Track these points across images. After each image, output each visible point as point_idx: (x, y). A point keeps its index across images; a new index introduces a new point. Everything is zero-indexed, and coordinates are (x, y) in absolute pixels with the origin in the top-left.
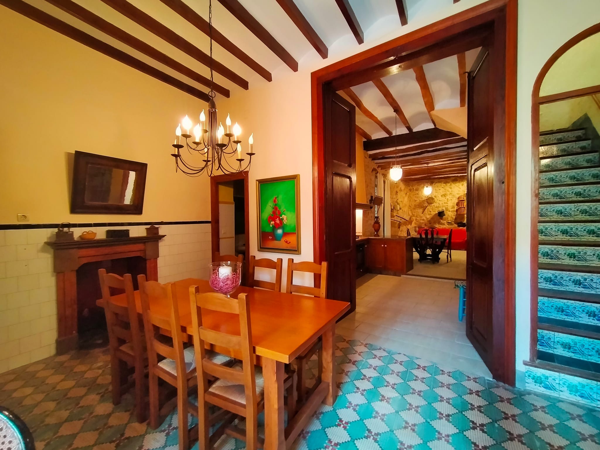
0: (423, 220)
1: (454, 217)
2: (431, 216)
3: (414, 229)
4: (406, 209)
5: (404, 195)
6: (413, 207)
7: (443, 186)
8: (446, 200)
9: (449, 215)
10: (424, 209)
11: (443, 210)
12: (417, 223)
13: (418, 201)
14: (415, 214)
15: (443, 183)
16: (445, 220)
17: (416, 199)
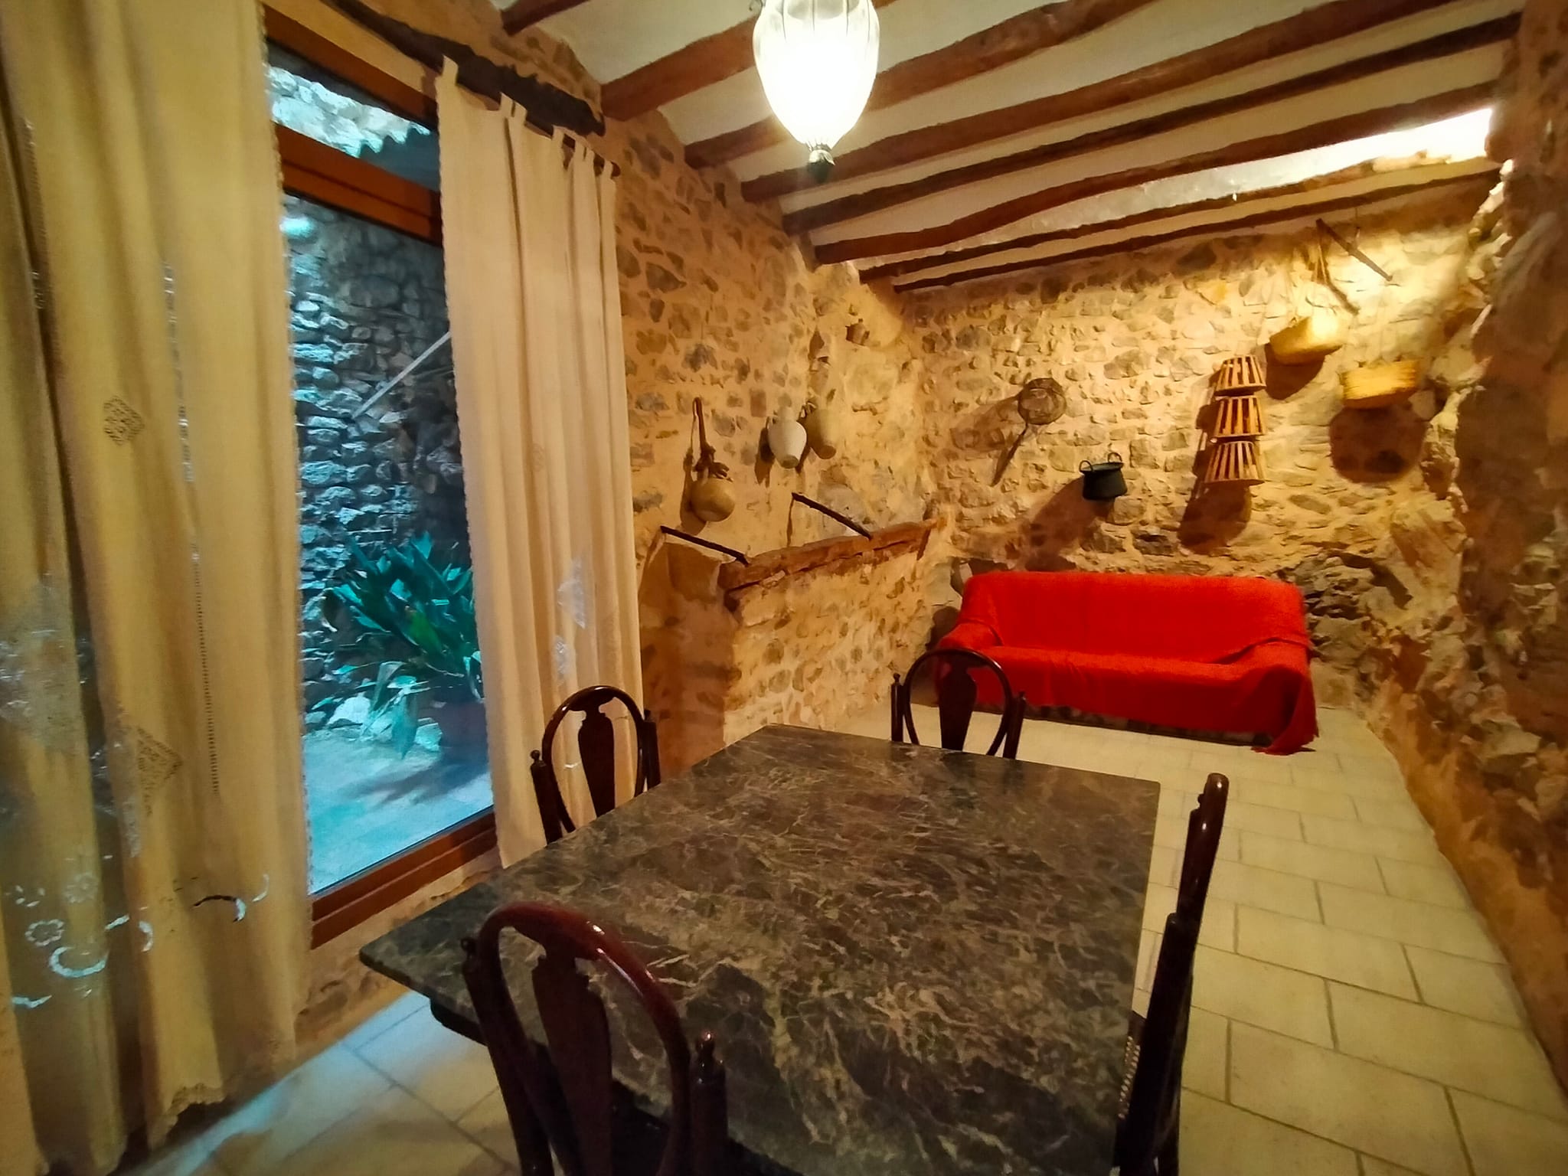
0: (999, 520)
1: (1181, 503)
2: (1045, 497)
3: (948, 572)
4: (902, 458)
5: (893, 373)
6: (943, 442)
7: (1117, 307)
8: (1135, 394)
9: (1153, 493)
10: (1004, 453)
11: (1114, 459)
12: (962, 538)
13: (973, 406)
14: (957, 483)
15: (1118, 286)
16: (1126, 521)
17: (960, 396)
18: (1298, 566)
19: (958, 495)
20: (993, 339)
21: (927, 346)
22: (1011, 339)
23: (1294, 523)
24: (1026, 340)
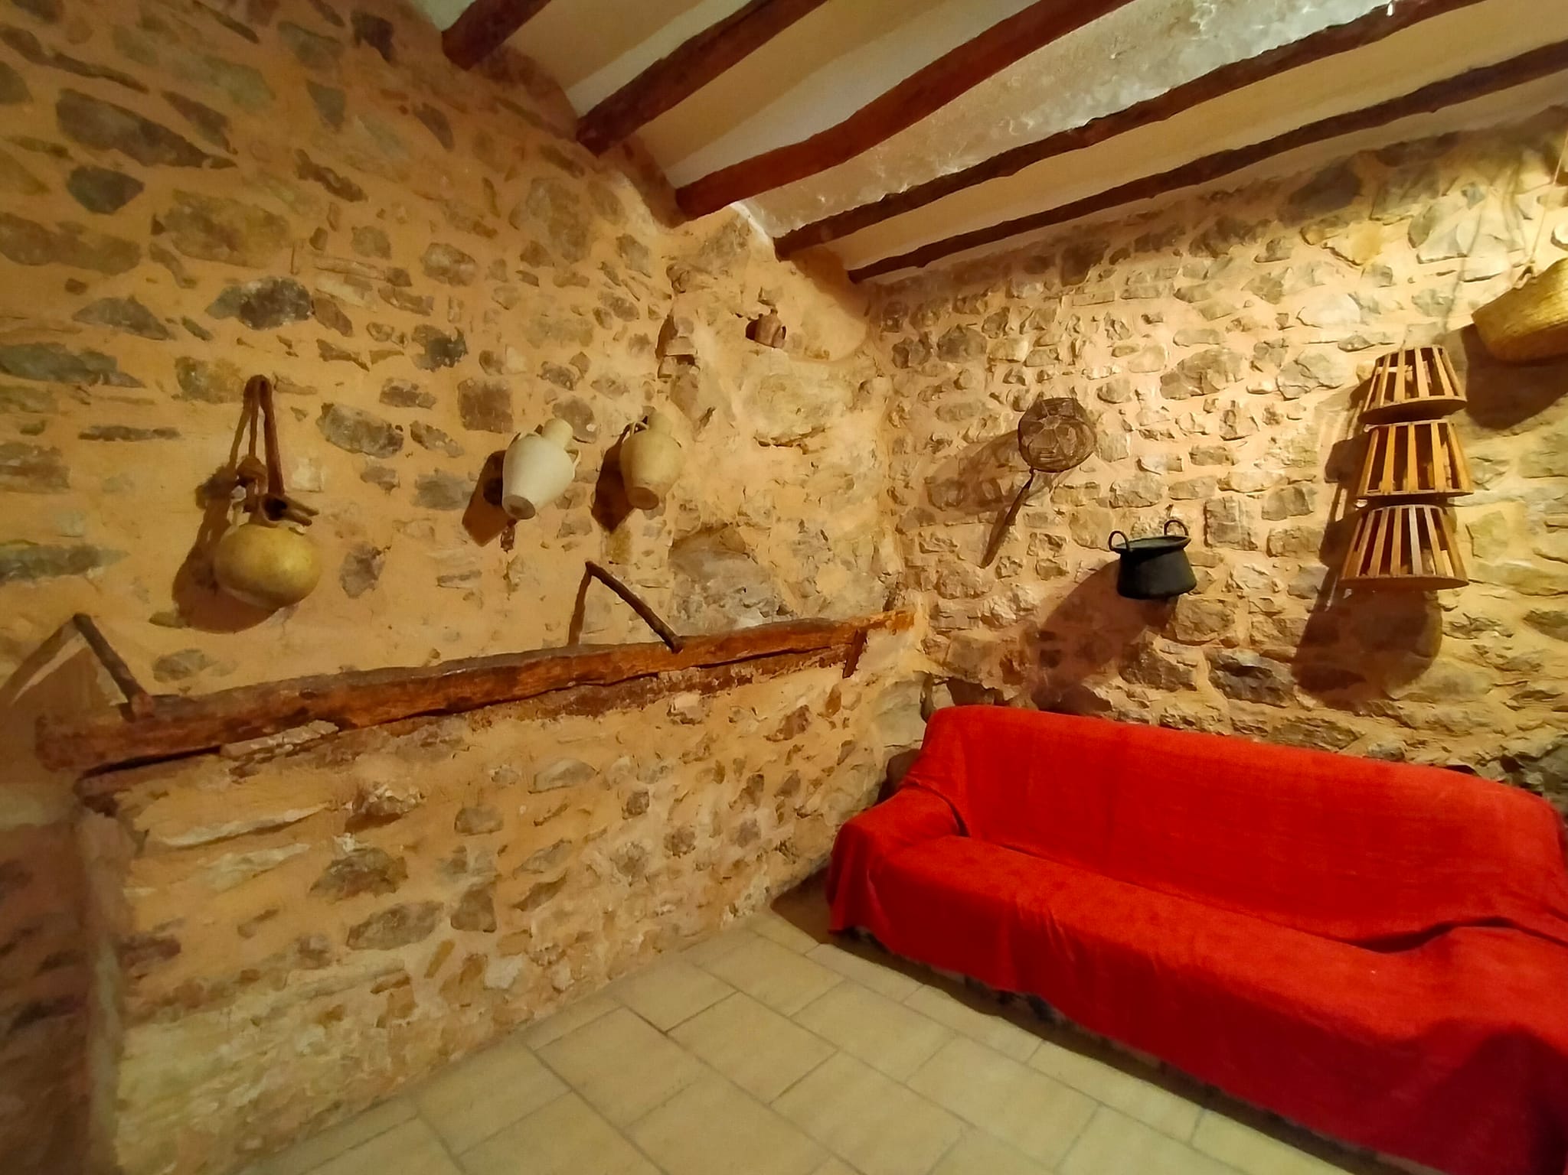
0: (992, 620)
1: (1298, 613)
2: (1062, 587)
3: (916, 694)
5: (840, 395)
6: (914, 499)
7: (1182, 282)
8: (1213, 424)
9: (1246, 591)
10: (1001, 513)
11: (1175, 531)
12: (937, 645)
13: (959, 444)
14: (933, 559)
15: (1184, 250)
16: (1197, 637)
17: (940, 429)
18: (1548, 753)
19: (934, 578)
20: (990, 344)
21: (899, 359)
22: (1016, 341)
23: (1536, 667)
24: (1038, 343)
